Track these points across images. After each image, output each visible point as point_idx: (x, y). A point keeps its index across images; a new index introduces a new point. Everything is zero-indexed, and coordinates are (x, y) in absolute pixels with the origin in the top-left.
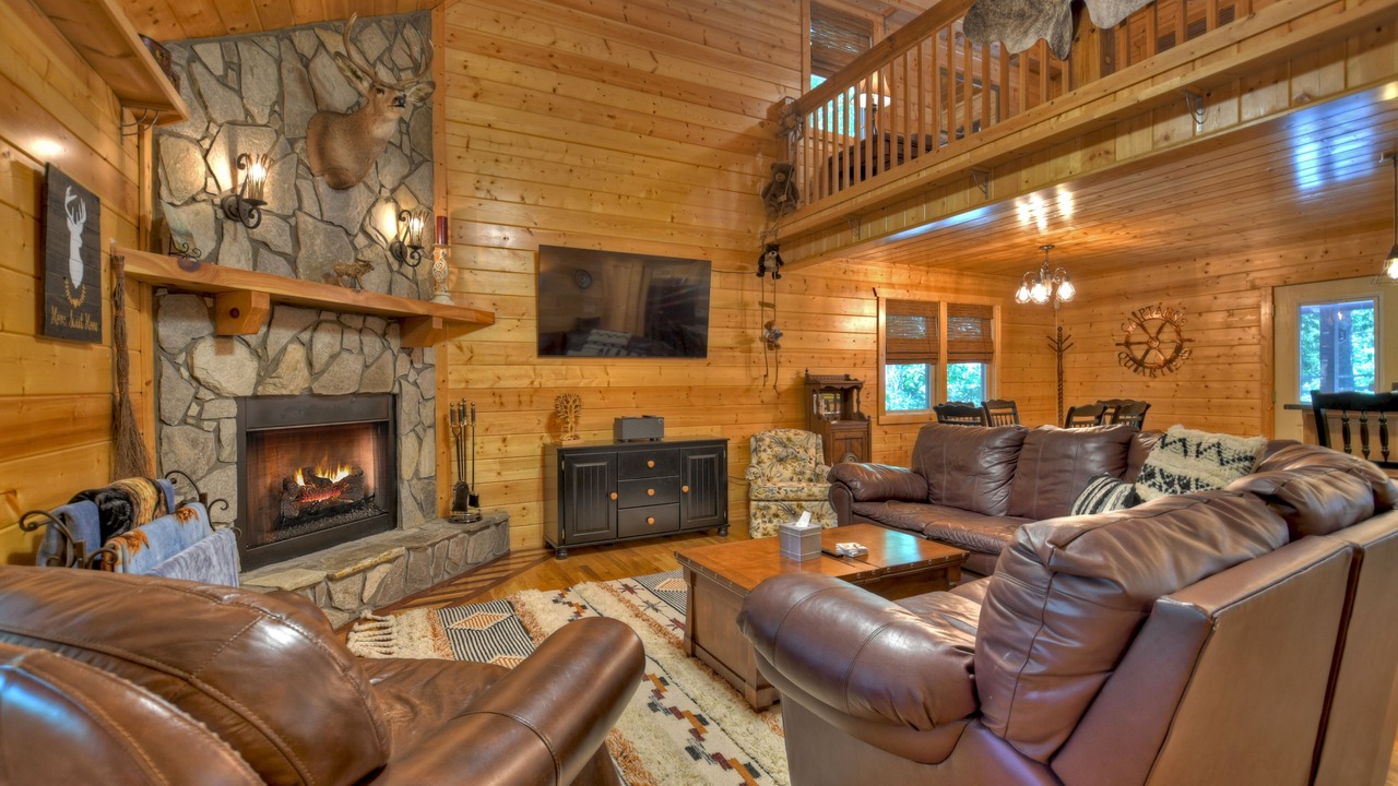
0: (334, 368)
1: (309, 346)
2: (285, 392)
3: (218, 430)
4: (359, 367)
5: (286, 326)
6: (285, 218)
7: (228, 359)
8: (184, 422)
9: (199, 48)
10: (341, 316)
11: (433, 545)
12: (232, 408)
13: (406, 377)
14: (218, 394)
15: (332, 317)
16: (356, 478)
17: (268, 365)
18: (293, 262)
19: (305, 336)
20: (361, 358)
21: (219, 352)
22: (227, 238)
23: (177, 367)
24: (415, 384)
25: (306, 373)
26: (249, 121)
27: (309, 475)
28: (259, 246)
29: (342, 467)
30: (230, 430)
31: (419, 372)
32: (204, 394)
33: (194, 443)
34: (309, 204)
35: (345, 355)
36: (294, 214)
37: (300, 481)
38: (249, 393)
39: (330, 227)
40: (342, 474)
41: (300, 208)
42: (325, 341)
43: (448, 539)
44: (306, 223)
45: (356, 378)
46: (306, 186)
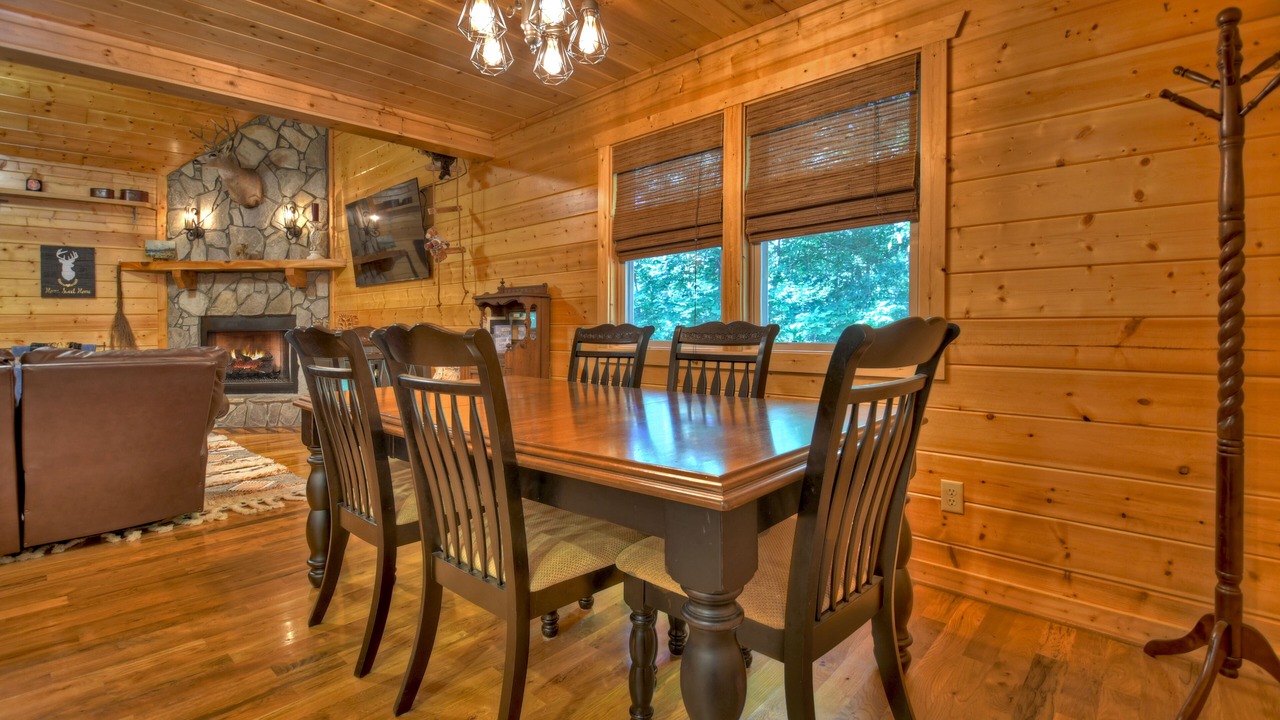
0: (249, 301)
1: (235, 290)
2: (220, 314)
3: (188, 330)
4: (264, 301)
5: (222, 282)
6: (223, 231)
7: (193, 300)
8: (175, 326)
9: (183, 170)
10: (254, 275)
11: (268, 403)
12: (196, 321)
13: (300, 305)
14: (190, 315)
15: (250, 275)
16: (267, 360)
17: (213, 301)
18: (226, 250)
19: (233, 286)
20: (266, 296)
21: (190, 296)
22: (195, 247)
23: (174, 304)
24: (308, 309)
25: (235, 304)
26: (206, 191)
27: (239, 353)
28: (209, 246)
29: (259, 352)
30: (195, 330)
31: (312, 302)
32: (185, 315)
33: (180, 335)
34: (237, 220)
35: (255, 295)
36: (228, 227)
37: (234, 356)
38: (203, 314)
39: (247, 229)
40: (258, 356)
41: (232, 223)
42: (244, 288)
43: (282, 402)
44: (233, 229)
45: (263, 306)
46: (235, 214)
